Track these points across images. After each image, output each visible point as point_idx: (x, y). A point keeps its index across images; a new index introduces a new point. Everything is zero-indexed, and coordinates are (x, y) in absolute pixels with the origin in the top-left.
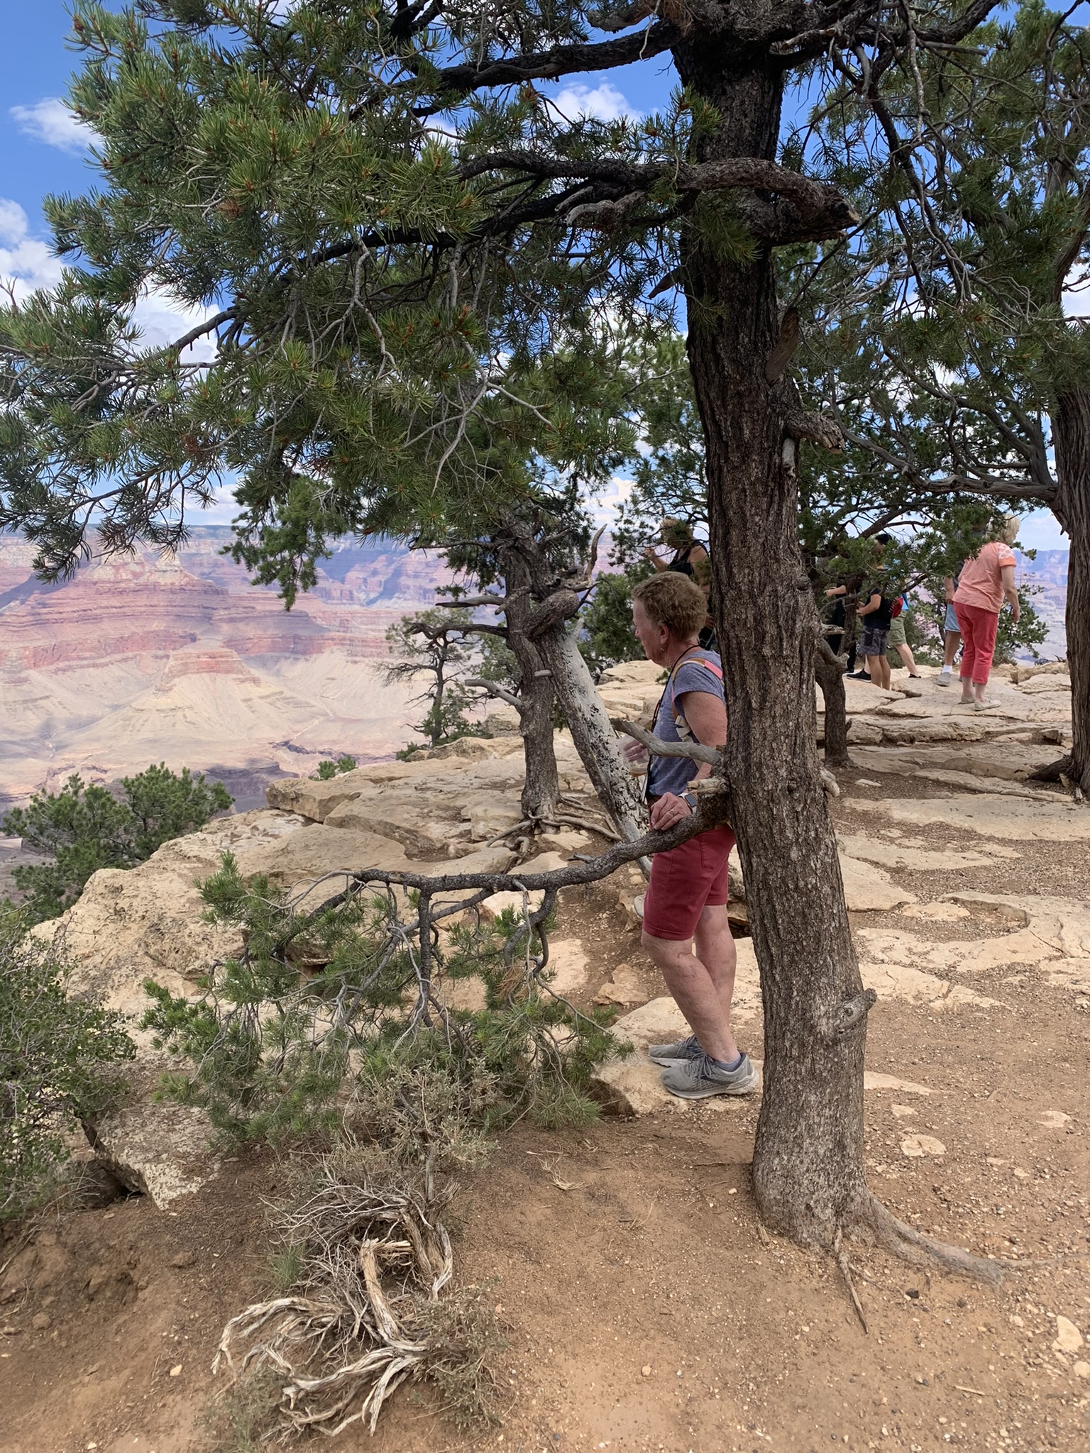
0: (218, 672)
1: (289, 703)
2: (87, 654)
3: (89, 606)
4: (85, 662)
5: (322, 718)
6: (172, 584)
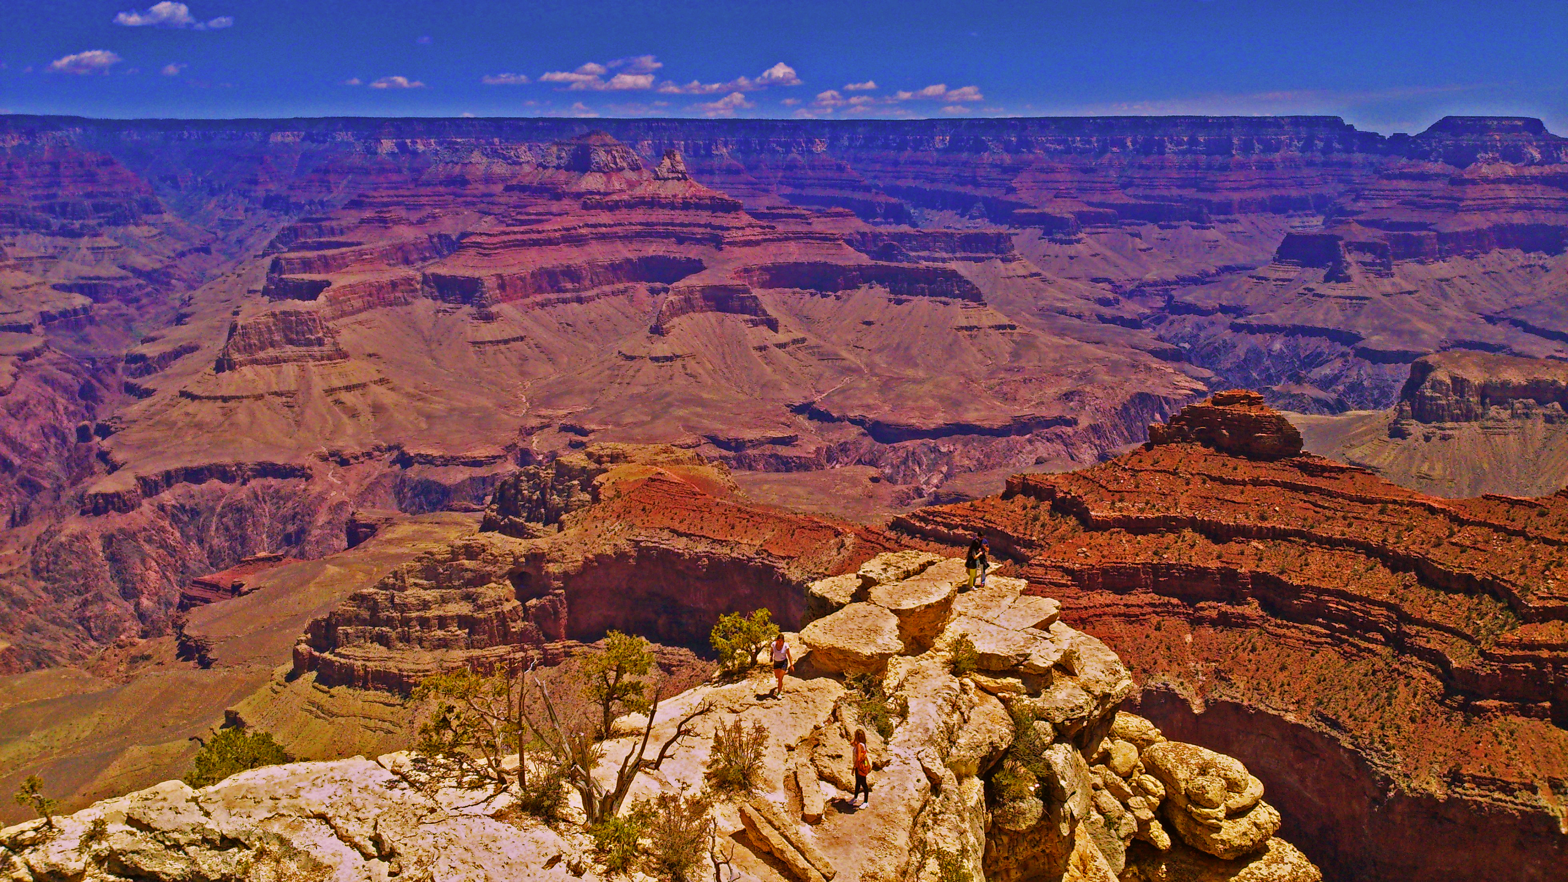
0: (727, 310)
1: (812, 354)
3: (575, 224)
4: (568, 295)
5: (854, 376)
6: (675, 196)
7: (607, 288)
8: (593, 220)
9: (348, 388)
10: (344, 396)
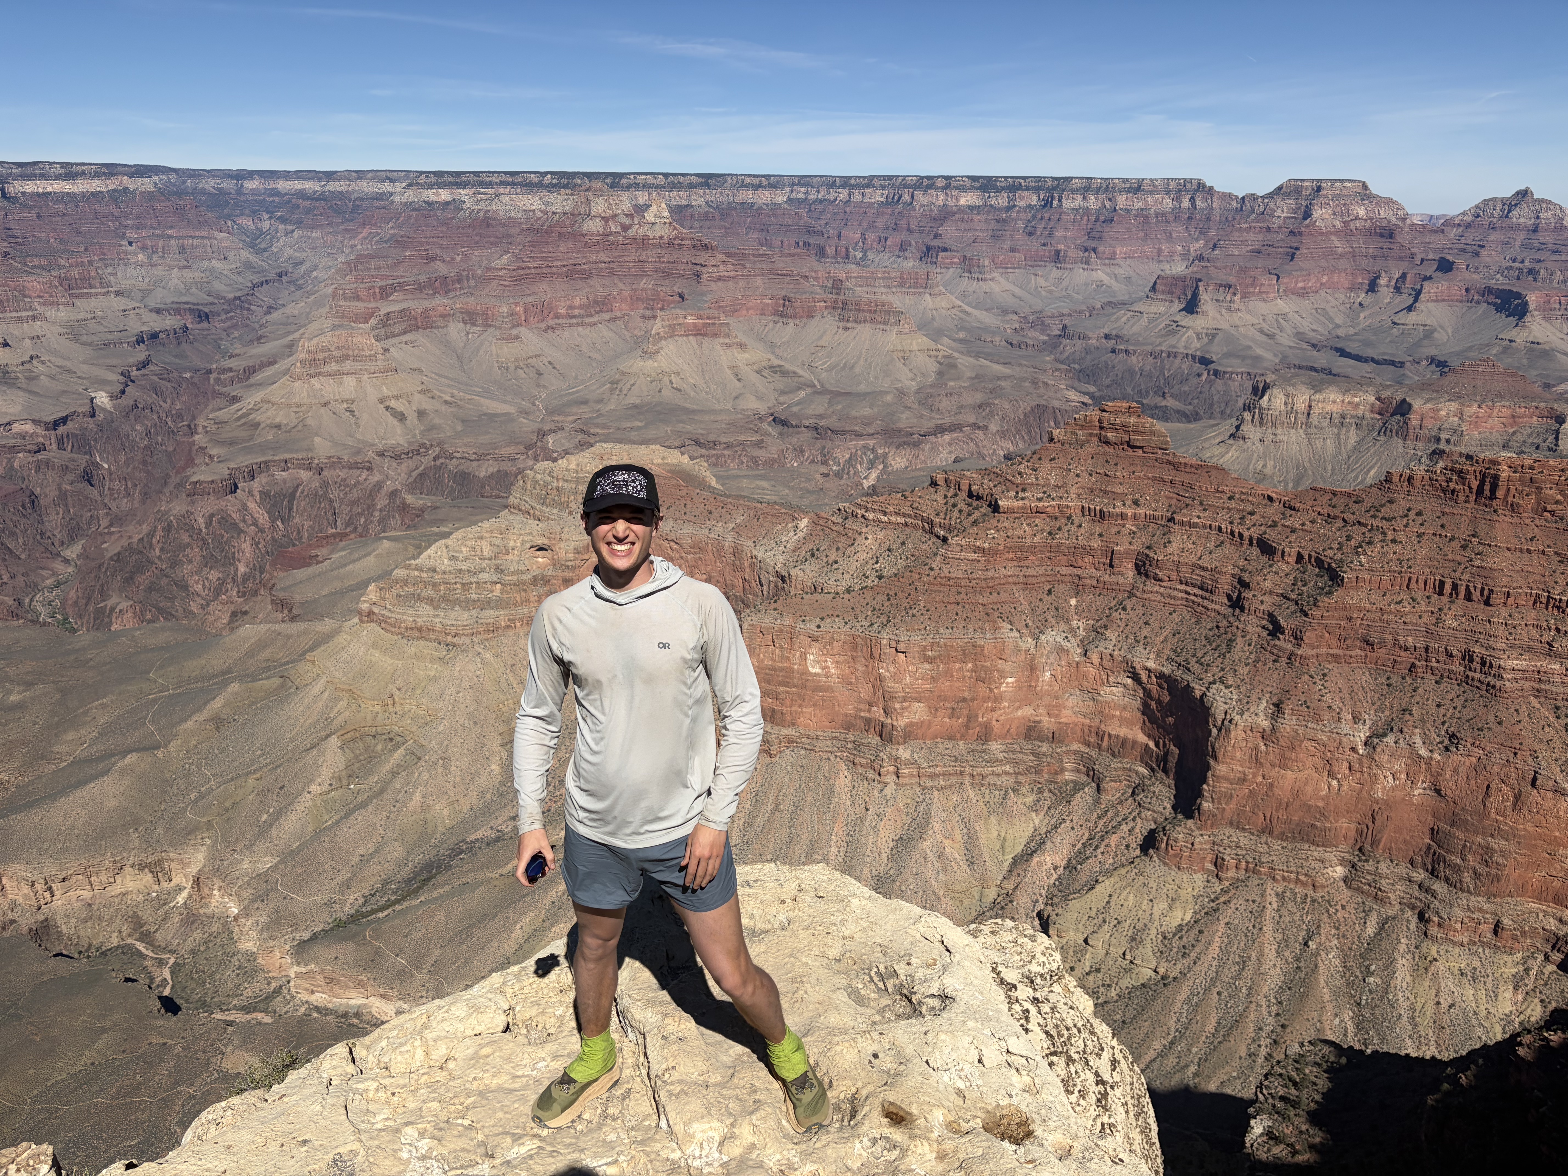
0: (705, 335)
1: (775, 372)
2: (576, 312)
3: (579, 261)
4: (574, 321)
5: (809, 390)
6: (661, 237)
7: (607, 316)
9: (397, 398)
10: (393, 403)
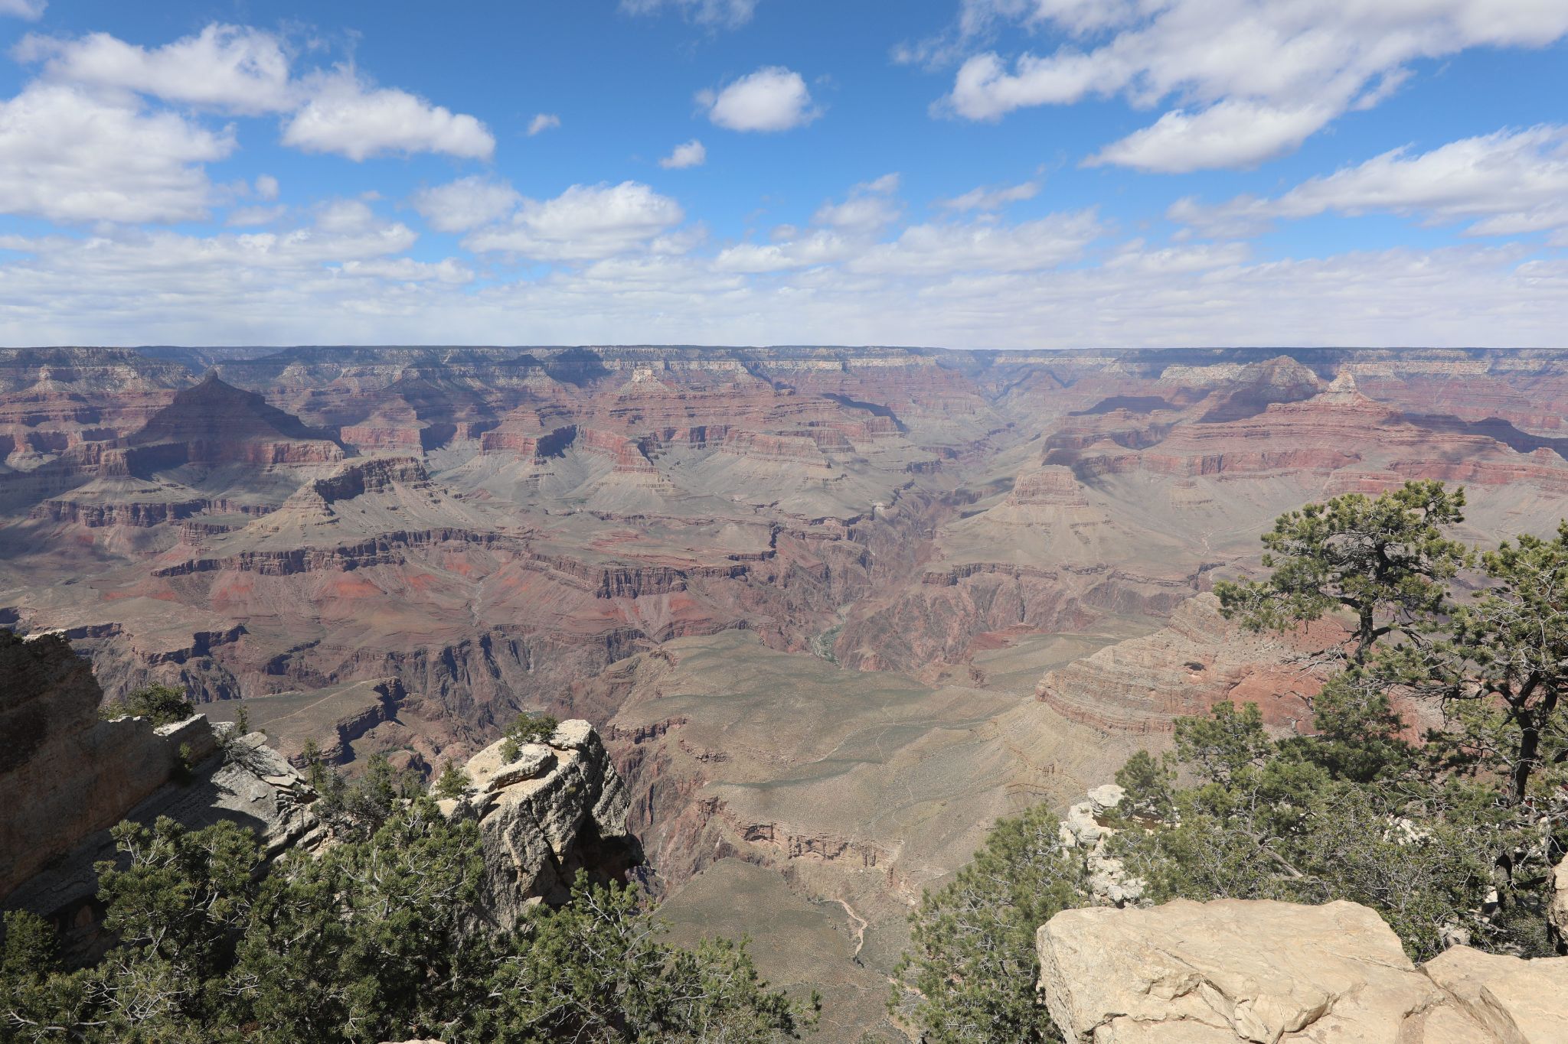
6: (1344, 405)
7: (1280, 471)
8: (1274, 421)
9: (1086, 525)
10: (1081, 529)
